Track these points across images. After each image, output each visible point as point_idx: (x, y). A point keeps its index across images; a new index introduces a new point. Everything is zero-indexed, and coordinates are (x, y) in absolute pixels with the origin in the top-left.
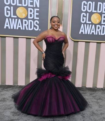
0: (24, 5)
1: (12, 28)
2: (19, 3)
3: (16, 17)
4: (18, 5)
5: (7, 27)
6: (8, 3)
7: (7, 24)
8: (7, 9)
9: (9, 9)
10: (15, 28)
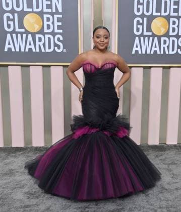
0: (35, 10)
1: (18, 50)
2: (28, 7)
3: (23, 30)
4: (26, 9)
5: (10, 49)
6: (10, 8)
7: (9, 44)
8: (8, 17)
9: (11, 17)
10: (23, 50)
